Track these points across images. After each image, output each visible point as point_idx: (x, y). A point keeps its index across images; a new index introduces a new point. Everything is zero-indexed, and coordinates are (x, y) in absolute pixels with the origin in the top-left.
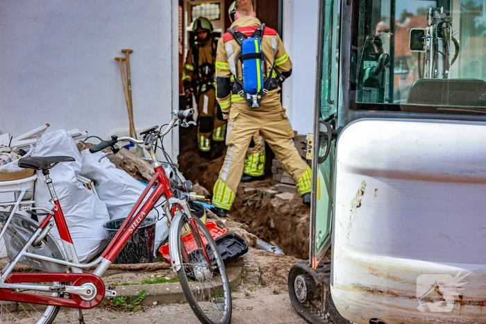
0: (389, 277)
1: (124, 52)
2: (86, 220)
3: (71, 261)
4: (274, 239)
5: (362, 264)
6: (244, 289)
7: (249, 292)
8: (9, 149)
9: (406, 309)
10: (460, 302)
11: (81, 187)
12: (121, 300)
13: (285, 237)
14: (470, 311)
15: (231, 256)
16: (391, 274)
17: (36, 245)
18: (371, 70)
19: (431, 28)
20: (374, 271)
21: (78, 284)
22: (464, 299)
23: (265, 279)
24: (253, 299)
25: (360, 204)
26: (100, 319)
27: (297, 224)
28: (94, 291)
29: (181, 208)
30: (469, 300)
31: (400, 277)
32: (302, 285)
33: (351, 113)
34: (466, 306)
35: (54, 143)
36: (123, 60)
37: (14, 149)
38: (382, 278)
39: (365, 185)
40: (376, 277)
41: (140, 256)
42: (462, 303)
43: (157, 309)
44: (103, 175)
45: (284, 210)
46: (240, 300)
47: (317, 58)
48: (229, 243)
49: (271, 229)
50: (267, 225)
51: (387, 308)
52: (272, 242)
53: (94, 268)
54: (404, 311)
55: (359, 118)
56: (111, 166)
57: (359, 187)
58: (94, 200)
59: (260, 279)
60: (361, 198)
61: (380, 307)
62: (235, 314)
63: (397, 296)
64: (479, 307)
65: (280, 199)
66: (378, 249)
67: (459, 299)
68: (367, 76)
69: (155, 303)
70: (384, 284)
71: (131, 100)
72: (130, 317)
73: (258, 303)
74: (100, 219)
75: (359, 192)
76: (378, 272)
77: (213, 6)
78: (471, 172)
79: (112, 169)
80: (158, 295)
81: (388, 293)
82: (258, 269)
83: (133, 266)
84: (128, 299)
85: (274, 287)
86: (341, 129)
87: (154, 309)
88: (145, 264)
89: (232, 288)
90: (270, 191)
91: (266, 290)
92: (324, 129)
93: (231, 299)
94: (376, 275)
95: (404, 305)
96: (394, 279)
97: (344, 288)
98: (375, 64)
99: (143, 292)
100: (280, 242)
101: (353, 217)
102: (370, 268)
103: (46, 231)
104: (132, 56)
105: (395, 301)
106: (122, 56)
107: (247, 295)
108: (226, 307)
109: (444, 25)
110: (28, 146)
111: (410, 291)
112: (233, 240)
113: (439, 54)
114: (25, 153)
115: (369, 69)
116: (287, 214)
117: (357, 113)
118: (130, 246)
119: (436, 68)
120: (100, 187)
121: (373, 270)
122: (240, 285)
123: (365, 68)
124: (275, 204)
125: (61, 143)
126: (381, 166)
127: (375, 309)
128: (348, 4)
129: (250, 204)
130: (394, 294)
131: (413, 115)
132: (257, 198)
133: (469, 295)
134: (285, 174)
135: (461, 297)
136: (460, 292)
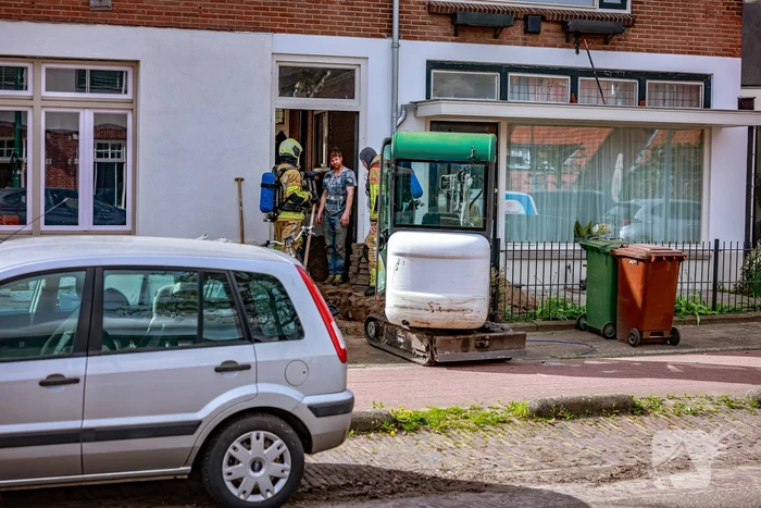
0: (409, 300)
5: (398, 296)
20: (403, 298)
25: (397, 269)
30: (443, 309)
31: (415, 300)
32: (373, 327)
33: (394, 229)
34: (442, 312)
38: (407, 302)
39: (400, 260)
40: (404, 301)
42: (440, 311)
51: (409, 315)
54: (416, 315)
55: (397, 231)
60: (398, 266)
61: (406, 314)
70: (408, 304)
75: (397, 264)
81: (409, 307)
86: (390, 235)
92: (382, 236)
95: (416, 313)
96: (412, 302)
111: (418, 306)
117: (397, 228)
124: (352, 299)
126: (407, 251)
132: (337, 297)
133: (443, 307)
134: (360, 277)
135: (440, 308)
136: (439, 306)
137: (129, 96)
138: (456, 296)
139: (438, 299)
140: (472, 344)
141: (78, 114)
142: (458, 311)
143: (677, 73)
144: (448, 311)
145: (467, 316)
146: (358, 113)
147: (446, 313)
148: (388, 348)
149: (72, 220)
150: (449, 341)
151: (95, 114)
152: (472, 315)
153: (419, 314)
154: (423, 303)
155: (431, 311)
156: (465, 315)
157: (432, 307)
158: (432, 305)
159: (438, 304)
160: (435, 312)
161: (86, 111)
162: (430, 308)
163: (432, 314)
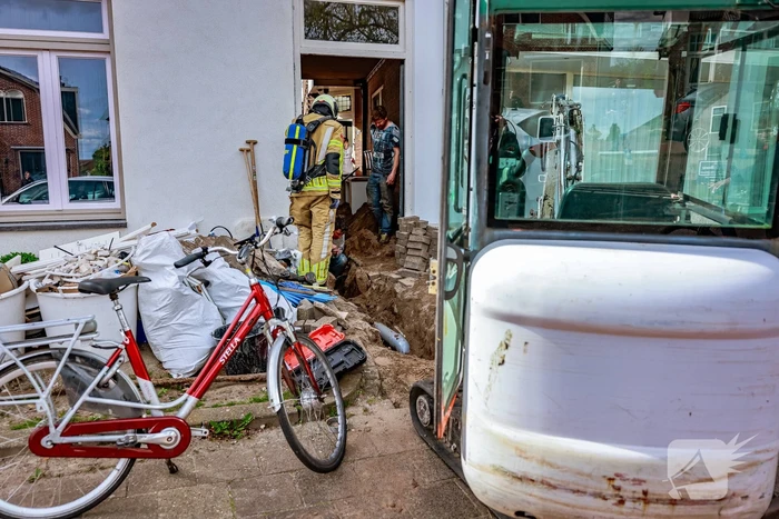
0: (543, 462)
1: (248, 142)
2: (194, 327)
3: (148, 403)
4: (397, 324)
5: (506, 442)
6: (362, 403)
7: (368, 406)
8: (107, 253)
9: (567, 505)
10: (644, 500)
11: (189, 291)
12: (224, 425)
13: (409, 322)
14: (657, 512)
15: (348, 367)
16: (547, 459)
17: (103, 386)
18: (509, 171)
19: (561, 116)
21: (157, 431)
22: (649, 497)
23: (385, 387)
24: (372, 416)
25: (503, 361)
26: (197, 452)
27: (419, 312)
28: (176, 437)
29: (283, 329)
30: (656, 497)
31: (560, 463)
32: (425, 407)
33: (489, 233)
34: (652, 505)
35: (154, 246)
36: (248, 151)
37: (115, 252)
38: (534, 464)
39: (511, 336)
40: (525, 461)
41: (251, 366)
42: (646, 502)
43: (265, 433)
44: (214, 276)
45: (407, 296)
46: (357, 417)
47: (443, 158)
48: (347, 350)
49: (395, 314)
50: (392, 310)
51: (540, 502)
52: (396, 327)
53: (179, 407)
54: (565, 508)
55: (500, 239)
56: (224, 266)
57: (502, 338)
58: (202, 305)
59: (381, 388)
60: (505, 352)
61: (531, 499)
62: (350, 440)
63: (555, 487)
64: (671, 506)
65: (403, 285)
66: (526, 422)
67: (641, 496)
68: (504, 178)
69: (263, 426)
70: (535, 471)
71: (256, 191)
72: (232, 448)
73: (376, 421)
74: (210, 325)
75: (501, 345)
76: (528, 454)
77: (345, 98)
78: (665, 323)
79: (225, 269)
80: (266, 417)
81: (542, 482)
82: (377, 376)
83: (243, 377)
84: (232, 425)
85: (395, 397)
86: (476, 252)
87: (260, 435)
88: (256, 375)
89: (346, 404)
90: (394, 276)
91: (386, 403)
93: (345, 417)
94: (526, 458)
95: (564, 500)
96: (551, 465)
97: (481, 468)
98: (513, 162)
99: (249, 415)
100: (403, 327)
101: (492, 378)
102: (517, 449)
103: (114, 368)
104: (256, 146)
105: (551, 494)
106: (248, 147)
107: (366, 410)
108: (339, 435)
109: (575, 112)
110: (130, 248)
111: (573, 483)
112: (350, 347)
113: (572, 145)
114: (127, 255)
115: (507, 169)
116: (410, 300)
117: (497, 232)
118: (240, 356)
119: (569, 159)
120: (212, 288)
121: (521, 451)
122: (358, 396)
123: (501, 167)
124: (398, 289)
125: (164, 246)
127: (523, 501)
128: (485, 82)
129: (374, 287)
130: (550, 485)
131: (573, 234)
132: (381, 282)
133: (654, 490)
134: (407, 258)
135: (645, 493)
136: (644, 487)
137: (105, 36)
139: (640, 467)
141: (36, 57)
142: (703, 503)
145: (728, 512)
146: (402, 62)
147: (665, 510)
151: (59, 58)
152: (740, 509)
153: (573, 507)
154: (589, 475)
155: (615, 501)
156: (723, 512)
157: (619, 489)
158: (617, 483)
159: (640, 482)
160: (628, 504)
161: (46, 54)
162: (611, 491)
163: (616, 508)
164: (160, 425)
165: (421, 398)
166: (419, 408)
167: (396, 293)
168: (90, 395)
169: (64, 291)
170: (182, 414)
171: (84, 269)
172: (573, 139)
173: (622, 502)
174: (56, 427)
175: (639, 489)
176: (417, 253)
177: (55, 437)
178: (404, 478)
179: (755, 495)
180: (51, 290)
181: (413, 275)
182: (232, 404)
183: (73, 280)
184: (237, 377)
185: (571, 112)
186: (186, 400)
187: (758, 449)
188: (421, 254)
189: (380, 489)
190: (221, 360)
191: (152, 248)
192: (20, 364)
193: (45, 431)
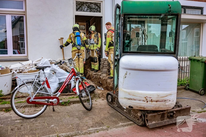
1: (61, 38)
2: (53, 82)
3: (50, 93)
4: (101, 86)
7: (96, 100)
8: (32, 64)
11: (52, 74)
12: (63, 103)
13: (104, 85)
15: (91, 91)
17: (41, 89)
19: (141, 32)
24: (97, 102)
25: (126, 77)
26: (58, 108)
27: (107, 82)
28: (56, 101)
29: (79, 79)
31: (136, 95)
32: (110, 98)
34: (153, 102)
35: (44, 62)
37: (34, 64)
38: (132, 96)
39: (127, 72)
40: (130, 96)
42: (152, 101)
43: (72, 105)
44: (57, 70)
45: (104, 79)
46: (94, 102)
49: (100, 83)
51: (133, 103)
53: (56, 95)
58: (55, 77)
59: (99, 96)
62: (93, 106)
63: (135, 100)
68: (126, 44)
69: (72, 103)
72: (66, 107)
74: (57, 82)
75: (125, 74)
76: (131, 94)
77: (83, 26)
79: (59, 69)
80: (73, 101)
81: (133, 99)
82: (98, 94)
83: (66, 94)
84: (65, 103)
85: (102, 98)
88: (69, 94)
89: (92, 99)
90: (100, 74)
91: (100, 99)
92: (116, 58)
93: (92, 102)
95: (137, 102)
97: (122, 98)
99: (69, 101)
100: (103, 87)
101: (124, 80)
102: (128, 93)
103: (44, 85)
109: (144, 31)
110: (37, 63)
111: (139, 99)
112: (92, 87)
114: (36, 65)
116: (104, 80)
117: (124, 54)
118: (65, 89)
119: (143, 42)
120: (56, 74)
122: (94, 98)
123: (126, 42)
124: (101, 77)
125: (46, 63)
127: (130, 103)
128: (122, 26)
129: (95, 77)
132: (96, 76)
133: (153, 99)
134: (104, 69)
135: (152, 100)
136: (151, 99)
137: (24, 10)
138: (162, 93)
139: (151, 95)
140: (166, 116)
141: (5, 16)
142: (162, 101)
143: (194, 7)
144: (157, 101)
145: (167, 104)
146: (102, 17)
147: (155, 103)
148: (117, 109)
149: (5, 52)
150: (155, 116)
151: (11, 16)
152: (169, 103)
153: (139, 103)
154: (141, 97)
155: (146, 102)
156: (166, 103)
157: (147, 99)
158: (147, 98)
159: (151, 98)
160: (149, 102)
161: (8, 15)
162: (146, 100)
163: (147, 103)
164: (53, 98)
165: (109, 96)
166: (109, 98)
167: (101, 78)
168: (39, 91)
169: (24, 73)
170: (57, 96)
171: (28, 67)
172: (144, 37)
173: (147, 102)
174: (32, 97)
175: (150, 99)
176: (106, 68)
177: (32, 99)
178: (106, 112)
179: (172, 100)
180: (21, 72)
181: (105, 74)
182: (65, 99)
183: (25, 70)
184: (64, 94)
185: (143, 31)
186: (58, 93)
187: (172, 92)
188: (107, 68)
189: (101, 113)
190: (66, 85)
191: (44, 63)
192: (25, 84)
193: (30, 98)
